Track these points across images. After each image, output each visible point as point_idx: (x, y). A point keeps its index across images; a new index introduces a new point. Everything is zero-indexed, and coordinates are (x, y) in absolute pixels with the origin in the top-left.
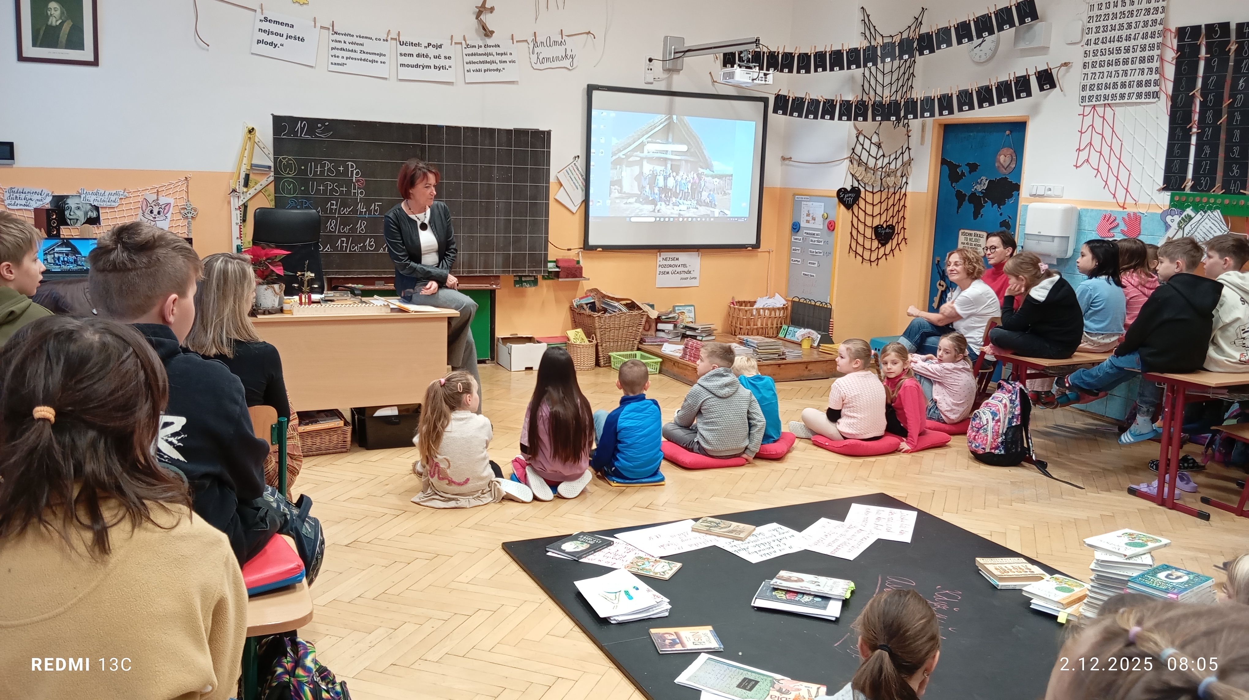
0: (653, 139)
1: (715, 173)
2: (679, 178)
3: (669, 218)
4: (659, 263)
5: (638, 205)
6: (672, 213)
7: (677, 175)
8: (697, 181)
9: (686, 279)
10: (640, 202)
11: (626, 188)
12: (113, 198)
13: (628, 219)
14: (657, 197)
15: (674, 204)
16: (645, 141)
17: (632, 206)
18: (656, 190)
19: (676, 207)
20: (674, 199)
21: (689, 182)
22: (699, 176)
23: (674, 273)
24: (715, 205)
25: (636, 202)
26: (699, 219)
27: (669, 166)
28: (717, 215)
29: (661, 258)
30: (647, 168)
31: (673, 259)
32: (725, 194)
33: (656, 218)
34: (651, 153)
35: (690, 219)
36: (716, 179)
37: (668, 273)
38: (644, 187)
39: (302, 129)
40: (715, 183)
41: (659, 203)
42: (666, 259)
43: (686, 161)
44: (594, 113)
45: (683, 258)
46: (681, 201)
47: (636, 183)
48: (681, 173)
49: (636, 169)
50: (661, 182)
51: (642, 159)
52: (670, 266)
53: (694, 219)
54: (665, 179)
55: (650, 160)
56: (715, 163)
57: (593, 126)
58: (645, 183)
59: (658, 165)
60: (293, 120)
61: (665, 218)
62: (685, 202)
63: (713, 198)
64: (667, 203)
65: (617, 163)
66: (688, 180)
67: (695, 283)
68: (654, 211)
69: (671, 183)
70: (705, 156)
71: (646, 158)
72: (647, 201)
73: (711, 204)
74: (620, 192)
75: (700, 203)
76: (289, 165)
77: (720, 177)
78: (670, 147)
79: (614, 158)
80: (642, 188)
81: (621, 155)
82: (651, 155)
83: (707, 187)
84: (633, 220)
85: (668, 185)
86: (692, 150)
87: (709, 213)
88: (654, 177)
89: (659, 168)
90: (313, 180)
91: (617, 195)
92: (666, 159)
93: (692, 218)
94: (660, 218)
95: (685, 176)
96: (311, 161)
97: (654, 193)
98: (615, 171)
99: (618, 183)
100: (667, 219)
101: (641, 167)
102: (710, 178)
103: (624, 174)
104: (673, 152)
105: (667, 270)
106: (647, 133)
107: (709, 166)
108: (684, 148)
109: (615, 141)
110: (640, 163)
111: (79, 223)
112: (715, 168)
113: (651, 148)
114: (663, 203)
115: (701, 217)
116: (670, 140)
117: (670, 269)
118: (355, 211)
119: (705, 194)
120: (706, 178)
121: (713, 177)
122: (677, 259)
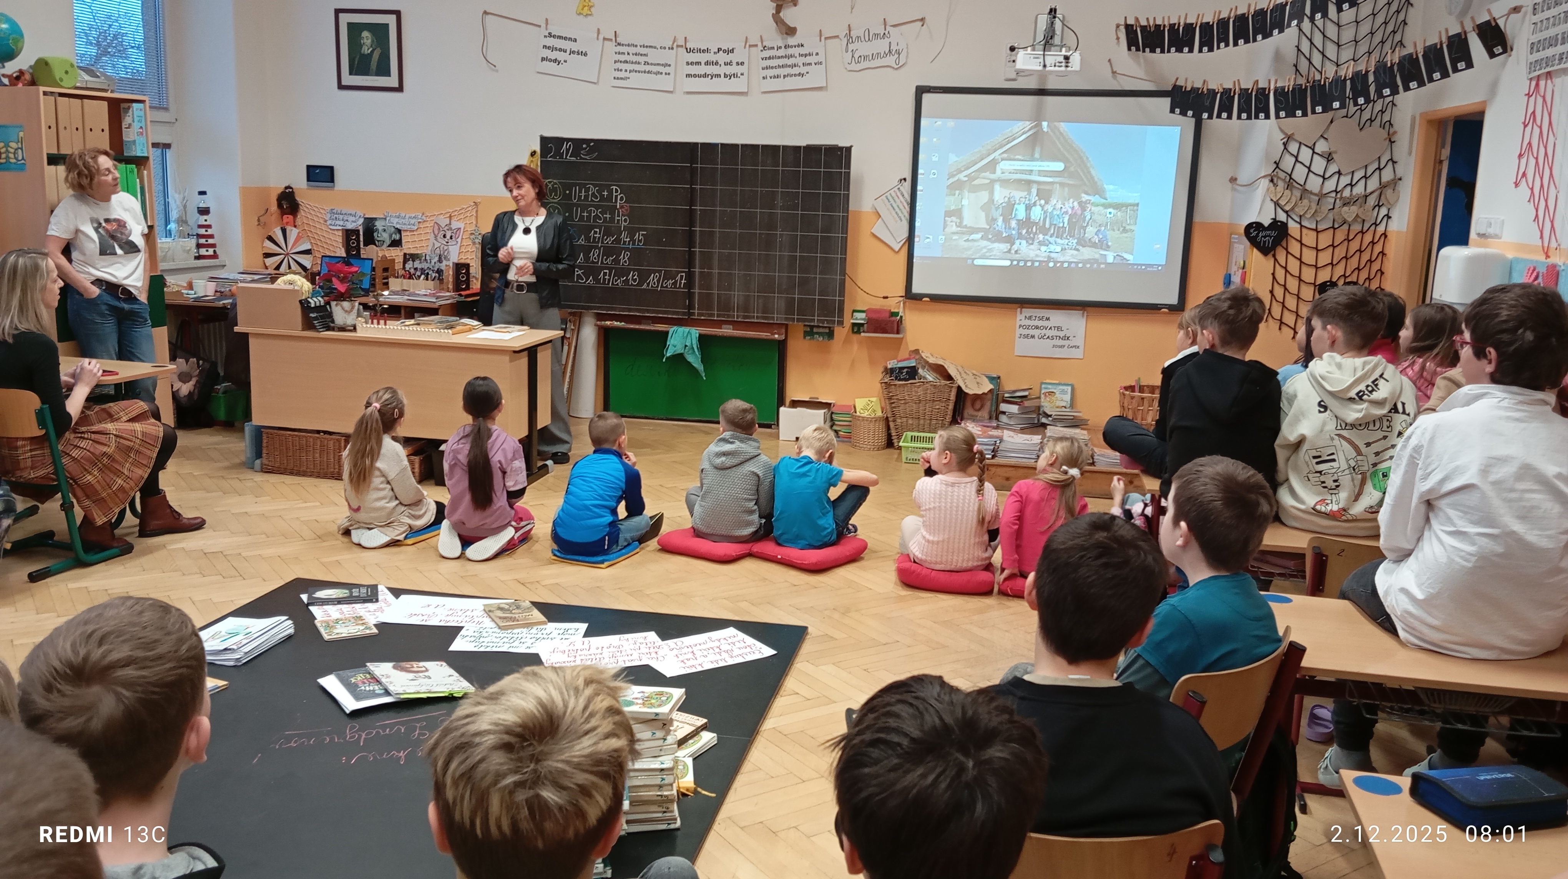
0: (1010, 155)
1: (1109, 200)
2: (1049, 208)
3: (1033, 262)
4: (1018, 323)
5: (985, 243)
6: (1037, 256)
7: (1047, 203)
8: (1079, 212)
9: (1062, 347)
10: (989, 240)
11: (968, 220)
12: (412, 221)
13: (969, 261)
14: (1014, 232)
15: (1041, 243)
16: (999, 158)
17: (976, 244)
18: (1013, 224)
19: (1043, 248)
20: (1041, 237)
21: (1066, 213)
22: (1083, 206)
23: (1042, 337)
24: (1108, 247)
25: (982, 238)
26: (1080, 265)
27: (1034, 191)
28: (1110, 259)
29: (1022, 317)
30: (1000, 194)
31: (1041, 319)
32: (1125, 231)
33: (1012, 261)
34: (1007, 174)
35: (1066, 265)
36: (1111, 210)
37: (1033, 337)
38: (994, 220)
39: (568, 150)
40: (1109, 216)
41: (1018, 242)
42: (1030, 318)
43: (1062, 185)
44: (924, 122)
45: (1057, 317)
46: (1052, 240)
47: (983, 214)
48: (1053, 201)
49: (984, 196)
50: (1021, 212)
51: (993, 181)
52: (1037, 327)
53: (1073, 265)
54: (1028, 208)
55: (1005, 183)
56: (1109, 187)
57: (923, 140)
58: (997, 214)
59: (1016, 190)
60: (559, 141)
61: (1026, 261)
62: (1059, 240)
63: (1105, 236)
64: (1030, 240)
65: (956, 187)
66: (1063, 210)
67: (1078, 353)
68: (1009, 251)
69: (1037, 213)
70: (1092, 178)
71: (998, 180)
72: (998, 237)
73: (1102, 245)
74: (959, 225)
75: (1083, 242)
76: (554, 190)
77: (1117, 206)
78: (1037, 166)
79: (952, 180)
80: (992, 221)
81: (962, 176)
82: (1007, 176)
83: (1094, 221)
84: (978, 262)
85: (1033, 217)
86: (1072, 169)
87: (1097, 256)
88: (1010, 207)
89: (1018, 194)
90: (577, 206)
91: (954, 228)
92: (1029, 183)
93: (1070, 263)
94: (1019, 261)
95: (1059, 206)
96: (575, 185)
97: (1010, 228)
98: (952, 198)
99: (957, 213)
100: (1029, 264)
101: (992, 193)
102: (1101, 208)
103: (965, 202)
104: (1041, 173)
105: (1031, 332)
106: (1001, 147)
107: (1098, 191)
108: (1059, 166)
109: (953, 158)
110: (989, 187)
111: (385, 245)
112: (1108, 195)
113: (1006, 166)
114: (1024, 242)
115: (1085, 262)
116: (1037, 155)
117: (1036, 332)
118: (618, 241)
119: (1091, 231)
120: (1093, 208)
121: (1106, 206)
122: (1048, 319)
